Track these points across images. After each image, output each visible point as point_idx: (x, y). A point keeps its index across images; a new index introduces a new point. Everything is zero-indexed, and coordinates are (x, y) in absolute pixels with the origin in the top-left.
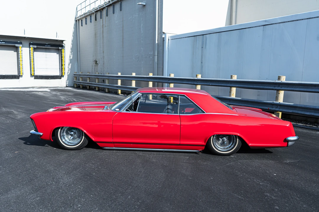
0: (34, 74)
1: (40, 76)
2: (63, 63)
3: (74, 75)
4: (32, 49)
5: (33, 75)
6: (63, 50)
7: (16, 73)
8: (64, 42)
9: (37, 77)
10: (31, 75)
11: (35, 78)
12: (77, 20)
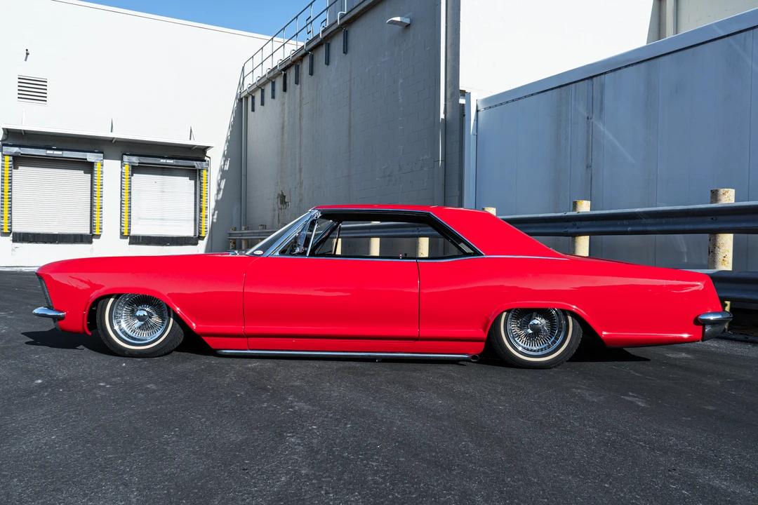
0: (129, 233)
1: (143, 237)
2: (204, 206)
3: (230, 234)
4: (127, 169)
5: (126, 234)
6: (204, 172)
7: (86, 230)
8: (209, 153)
9: (136, 240)
10: (122, 236)
11: (130, 243)
12: (242, 99)
